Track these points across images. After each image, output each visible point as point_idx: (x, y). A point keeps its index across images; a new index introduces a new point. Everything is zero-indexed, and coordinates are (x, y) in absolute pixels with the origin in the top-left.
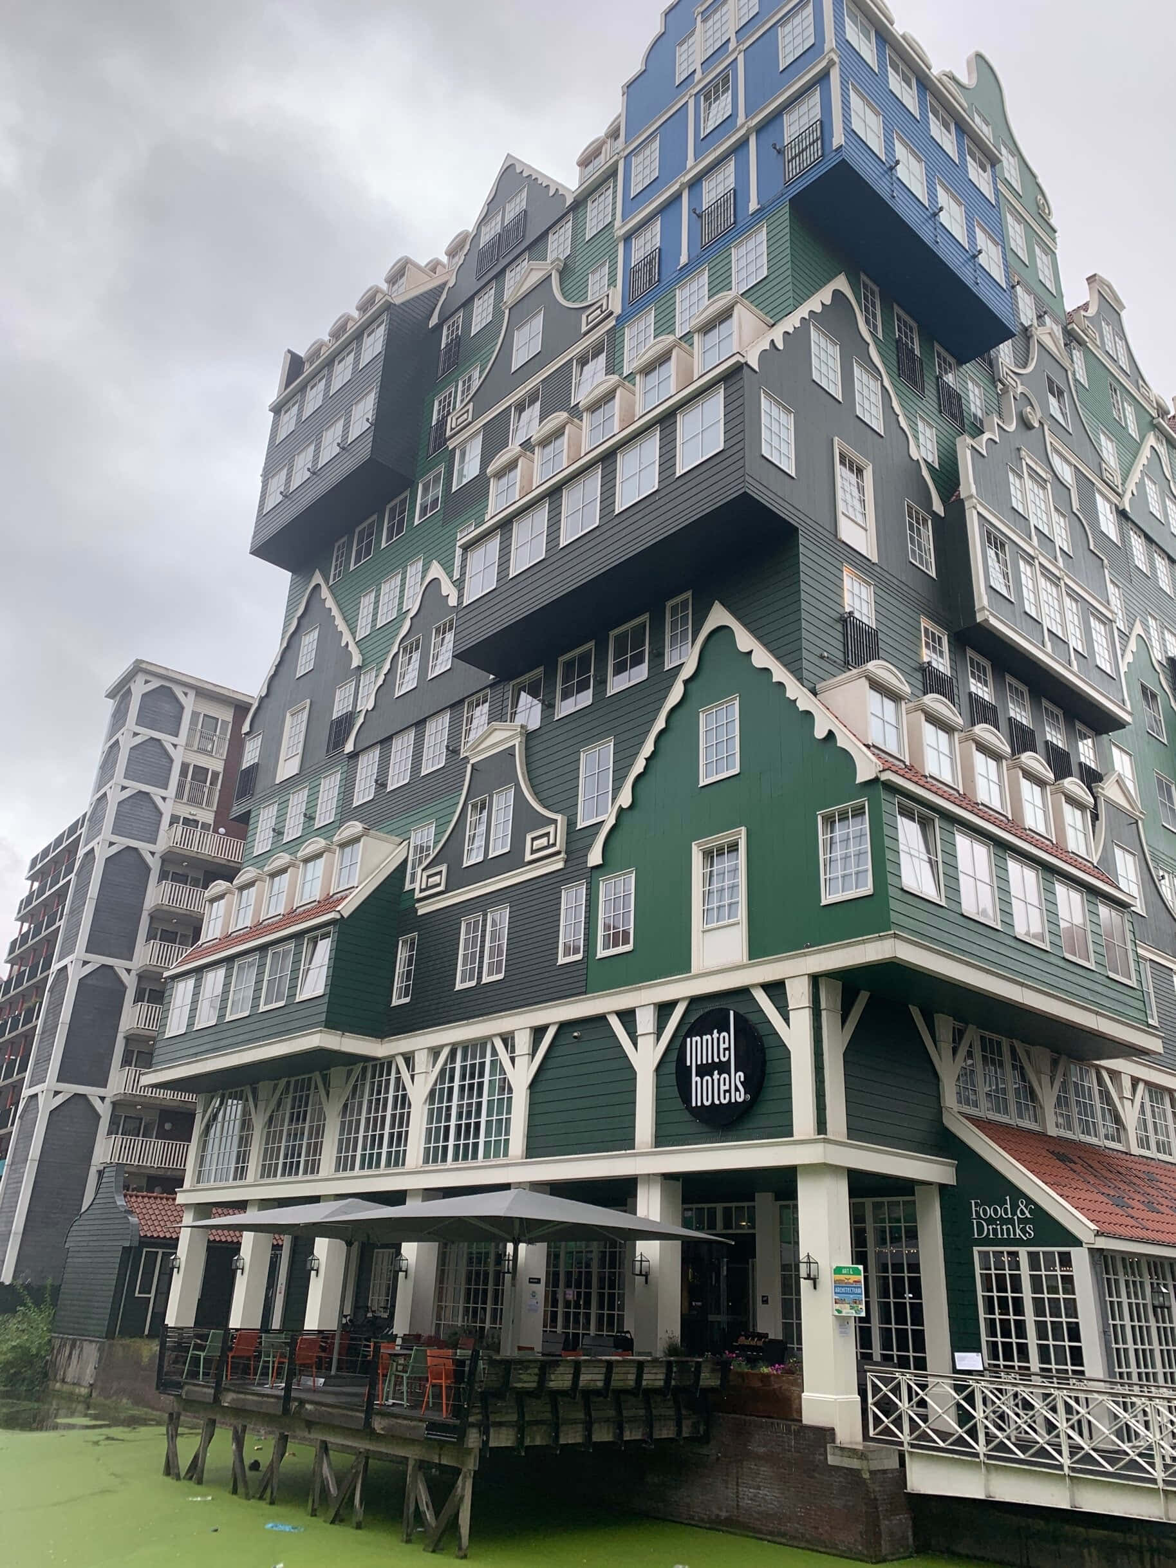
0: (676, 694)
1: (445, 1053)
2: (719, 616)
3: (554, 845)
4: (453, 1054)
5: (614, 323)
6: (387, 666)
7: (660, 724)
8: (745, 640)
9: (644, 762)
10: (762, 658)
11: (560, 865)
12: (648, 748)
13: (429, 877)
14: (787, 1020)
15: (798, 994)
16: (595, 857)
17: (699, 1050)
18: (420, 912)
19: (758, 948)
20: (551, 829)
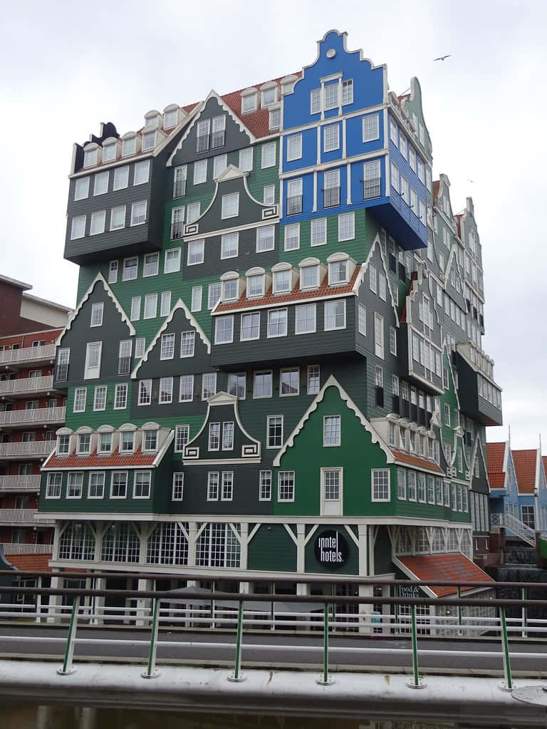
0: (313, 407)
1: (204, 525)
2: (332, 381)
3: (256, 453)
4: (208, 527)
5: (279, 222)
6: (154, 343)
7: (306, 417)
8: (344, 395)
9: (299, 431)
10: (351, 405)
11: (259, 462)
12: (301, 425)
13: (189, 451)
14: (358, 538)
15: (362, 531)
16: (276, 463)
17: (323, 543)
18: (184, 464)
19: (347, 511)
20: (255, 446)
